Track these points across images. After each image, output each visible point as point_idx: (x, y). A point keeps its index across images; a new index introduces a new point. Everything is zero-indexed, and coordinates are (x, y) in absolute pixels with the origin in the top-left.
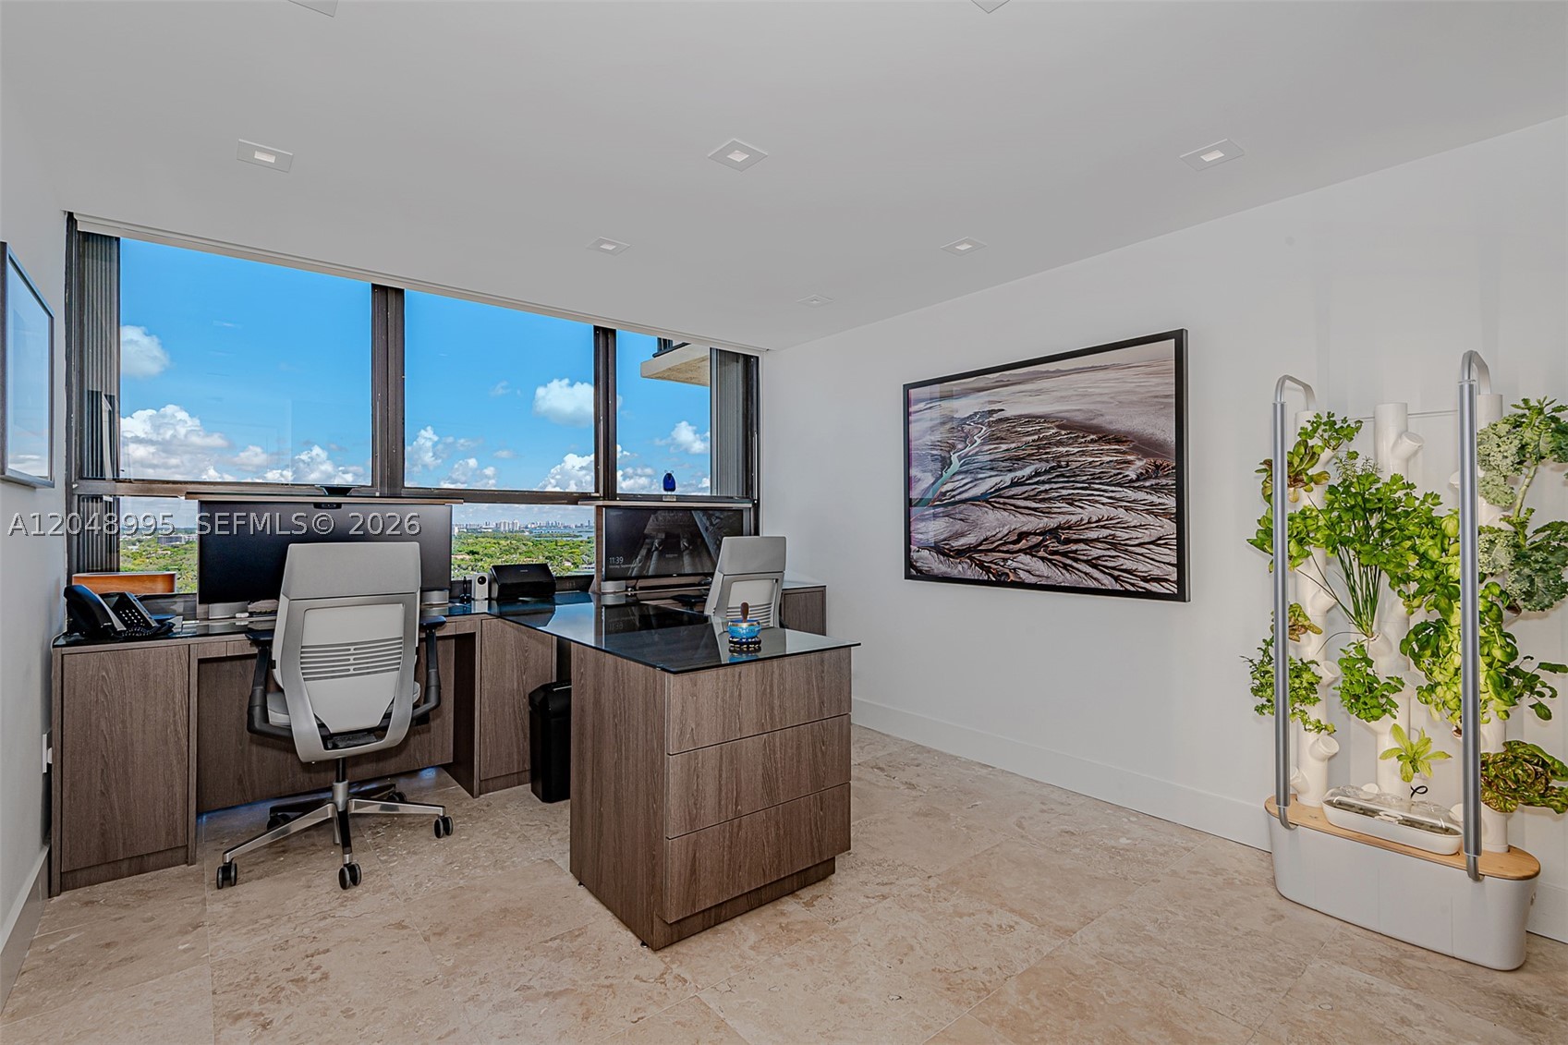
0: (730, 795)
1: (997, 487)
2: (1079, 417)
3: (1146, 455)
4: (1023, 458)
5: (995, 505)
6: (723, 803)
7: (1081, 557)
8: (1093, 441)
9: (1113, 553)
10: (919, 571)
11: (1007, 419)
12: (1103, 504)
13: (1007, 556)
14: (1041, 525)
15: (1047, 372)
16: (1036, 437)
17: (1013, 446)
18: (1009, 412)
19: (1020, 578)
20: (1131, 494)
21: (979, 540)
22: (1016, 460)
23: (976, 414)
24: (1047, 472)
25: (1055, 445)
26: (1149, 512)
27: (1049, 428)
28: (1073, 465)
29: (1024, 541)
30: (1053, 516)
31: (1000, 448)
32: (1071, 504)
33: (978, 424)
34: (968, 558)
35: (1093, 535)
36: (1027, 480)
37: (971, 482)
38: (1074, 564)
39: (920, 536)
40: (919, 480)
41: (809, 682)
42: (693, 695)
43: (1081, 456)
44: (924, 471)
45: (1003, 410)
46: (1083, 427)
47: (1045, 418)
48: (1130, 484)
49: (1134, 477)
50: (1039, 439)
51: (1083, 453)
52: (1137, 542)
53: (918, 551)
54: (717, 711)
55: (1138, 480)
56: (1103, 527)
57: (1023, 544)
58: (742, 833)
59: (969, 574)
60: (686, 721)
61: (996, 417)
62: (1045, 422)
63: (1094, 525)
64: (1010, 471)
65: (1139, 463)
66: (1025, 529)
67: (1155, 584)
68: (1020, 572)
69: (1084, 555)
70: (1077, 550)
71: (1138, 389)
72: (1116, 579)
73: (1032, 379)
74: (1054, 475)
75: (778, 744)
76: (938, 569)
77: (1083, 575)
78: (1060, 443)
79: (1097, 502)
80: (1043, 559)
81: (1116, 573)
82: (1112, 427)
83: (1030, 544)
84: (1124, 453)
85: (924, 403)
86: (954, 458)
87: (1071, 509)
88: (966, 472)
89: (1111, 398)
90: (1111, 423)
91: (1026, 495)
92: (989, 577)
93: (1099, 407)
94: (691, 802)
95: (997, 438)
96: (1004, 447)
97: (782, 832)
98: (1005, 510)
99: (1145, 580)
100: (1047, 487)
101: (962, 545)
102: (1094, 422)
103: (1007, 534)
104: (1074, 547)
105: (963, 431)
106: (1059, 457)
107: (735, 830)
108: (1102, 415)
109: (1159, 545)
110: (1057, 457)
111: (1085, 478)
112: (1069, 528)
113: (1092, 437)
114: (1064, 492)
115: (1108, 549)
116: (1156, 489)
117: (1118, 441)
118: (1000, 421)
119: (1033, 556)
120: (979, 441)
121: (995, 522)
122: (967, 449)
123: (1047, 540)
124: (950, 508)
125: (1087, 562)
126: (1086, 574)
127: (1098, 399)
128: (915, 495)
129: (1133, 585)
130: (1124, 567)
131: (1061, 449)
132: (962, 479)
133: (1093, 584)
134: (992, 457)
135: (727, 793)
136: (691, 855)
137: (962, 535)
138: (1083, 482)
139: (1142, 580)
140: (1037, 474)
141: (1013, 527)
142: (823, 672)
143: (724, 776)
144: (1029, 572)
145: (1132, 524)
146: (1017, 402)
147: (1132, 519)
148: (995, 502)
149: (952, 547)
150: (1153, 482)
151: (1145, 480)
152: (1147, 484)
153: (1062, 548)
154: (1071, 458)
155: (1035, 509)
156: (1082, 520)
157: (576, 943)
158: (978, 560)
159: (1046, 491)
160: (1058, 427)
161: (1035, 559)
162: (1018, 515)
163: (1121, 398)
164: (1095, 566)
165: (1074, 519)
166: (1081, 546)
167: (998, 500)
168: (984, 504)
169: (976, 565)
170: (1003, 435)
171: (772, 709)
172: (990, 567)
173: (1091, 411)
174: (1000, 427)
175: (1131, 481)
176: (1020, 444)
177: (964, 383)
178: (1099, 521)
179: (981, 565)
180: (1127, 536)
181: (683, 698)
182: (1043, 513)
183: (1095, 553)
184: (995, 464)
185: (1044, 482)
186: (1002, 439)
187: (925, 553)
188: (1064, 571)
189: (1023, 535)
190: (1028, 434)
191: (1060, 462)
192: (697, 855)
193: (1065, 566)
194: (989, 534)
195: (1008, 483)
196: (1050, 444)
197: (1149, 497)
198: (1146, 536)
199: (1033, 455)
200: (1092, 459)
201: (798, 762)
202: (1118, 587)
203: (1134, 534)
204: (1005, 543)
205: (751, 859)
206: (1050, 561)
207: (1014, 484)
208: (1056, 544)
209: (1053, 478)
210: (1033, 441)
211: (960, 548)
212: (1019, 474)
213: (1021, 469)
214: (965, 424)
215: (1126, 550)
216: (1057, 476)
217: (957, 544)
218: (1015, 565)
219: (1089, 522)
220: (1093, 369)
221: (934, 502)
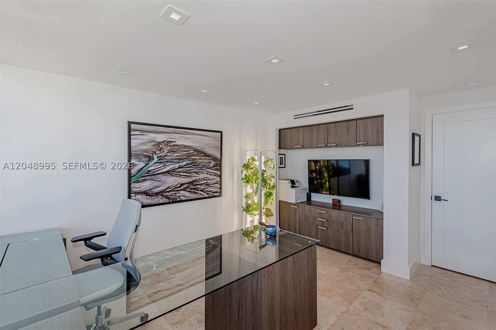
1: (173, 169)
2: (199, 148)
3: (214, 161)
4: (183, 159)
5: (172, 175)
7: (199, 189)
8: (203, 156)
9: (207, 187)
11: (177, 145)
12: (205, 174)
13: (176, 192)
14: (188, 181)
15: (190, 133)
16: (187, 153)
17: (179, 154)
18: (178, 143)
19: (181, 199)
20: (211, 171)
21: (166, 188)
22: (180, 160)
23: (165, 141)
24: (190, 164)
25: (193, 156)
26: (215, 175)
27: (191, 150)
28: (198, 162)
29: (182, 186)
30: (192, 177)
31: (174, 155)
32: (197, 174)
33: (166, 145)
34: (161, 195)
35: (202, 182)
36: (184, 166)
37: (163, 166)
38: (197, 192)
39: (135, 190)
40: (136, 165)
43: (200, 160)
44: (139, 161)
45: (176, 142)
46: (200, 151)
47: (190, 147)
48: (211, 168)
49: (212, 166)
50: (188, 153)
51: (200, 159)
52: (212, 183)
53: (135, 196)
55: (213, 167)
56: (205, 180)
57: (182, 187)
59: (161, 201)
61: (173, 144)
62: (190, 148)
63: (203, 180)
64: (178, 163)
65: (213, 163)
66: (183, 182)
67: (216, 194)
68: (181, 197)
69: (200, 188)
70: (198, 187)
71: (213, 143)
72: (207, 194)
73: (186, 134)
74: (192, 165)
76: (146, 202)
77: (199, 194)
78: (194, 155)
79: (203, 173)
80: (188, 191)
81: (208, 192)
82: (207, 152)
83: (185, 187)
84: (210, 160)
85: (139, 132)
86: (155, 157)
87: (197, 175)
88: (160, 163)
89: (207, 144)
90: (207, 151)
91: (183, 171)
92: (169, 201)
93: (204, 146)
95: (174, 151)
96: (176, 155)
98: (176, 176)
99: (214, 193)
100: (190, 169)
101: (158, 191)
102: (203, 150)
103: (177, 185)
104: (197, 186)
105: (159, 146)
106: (194, 159)
108: (205, 149)
109: (216, 184)
110: (193, 160)
111: (201, 166)
112: (196, 181)
113: (203, 155)
114: (195, 170)
115: (206, 186)
116: (216, 170)
117: (209, 157)
118: (175, 145)
119: (185, 191)
120: (166, 151)
121: (172, 181)
122: (161, 154)
123: (190, 185)
124: (153, 176)
125: (201, 190)
126: (200, 194)
127: (204, 144)
129: (211, 195)
130: (209, 190)
131: (194, 157)
132: (159, 165)
133: (202, 196)
134: (171, 158)
137: (158, 187)
138: (200, 167)
139: (213, 193)
140: (187, 164)
141: (179, 182)
144: (184, 196)
145: (211, 179)
146: (181, 140)
147: (211, 177)
148: (173, 174)
149: (154, 192)
150: (216, 168)
151: (214, 167)
152: (215, 168)
153: (194, 187)
154: (197, 160)
155: (186, 176)
156: (200, 178)
158: (165, 195)
159: (190, 170)
160: (194, 150)
161: (186, 192)
162: (181, 178)
163: (209, 145)
164: (202, 191)
165: (198, 178)
166: (199, 186)
167: (173, 173)
168: (168, 174)
169: (164, 197)
170: (176, 150)
172: (170, 197)
173: (202, 147)
174: (174, 148)
175: (211, 167)
176: (181, 154)
177: (152, 127)
178: (204, 178)
179: (166, 197)
180: (210, 182)
182: (189, 177)
183: (203, 187)
184: (172, 160)
185: (189, 167)
186: (175, 152)
187: (139, 196)
188: (194, 194)
189: (182, 185)
190: (184, 151)
191: (194, 161)
193: (195, 193)
194: (170, 185)
195: (177, 167)
196: (191, 155)
197: (215, 172)
198: (214, 181)
199: (186, 158)
200: (202, 161)
202: (208, 196)
203: (212, 181)
204: (176, 188)
206: (190, 192)
207: (179, 168)
208: (193, 186)
209: (192, 166)
210: (186, 154)
211: (157, 192)
212: (181, 164)
213: (182, 162)
214: (160, 144)
215: (210, 186)
216: (193, 165)
217: (155, 191)
218: (179, 195)
219: (201, 179)
220: (203, 135)
221: (144, 174)
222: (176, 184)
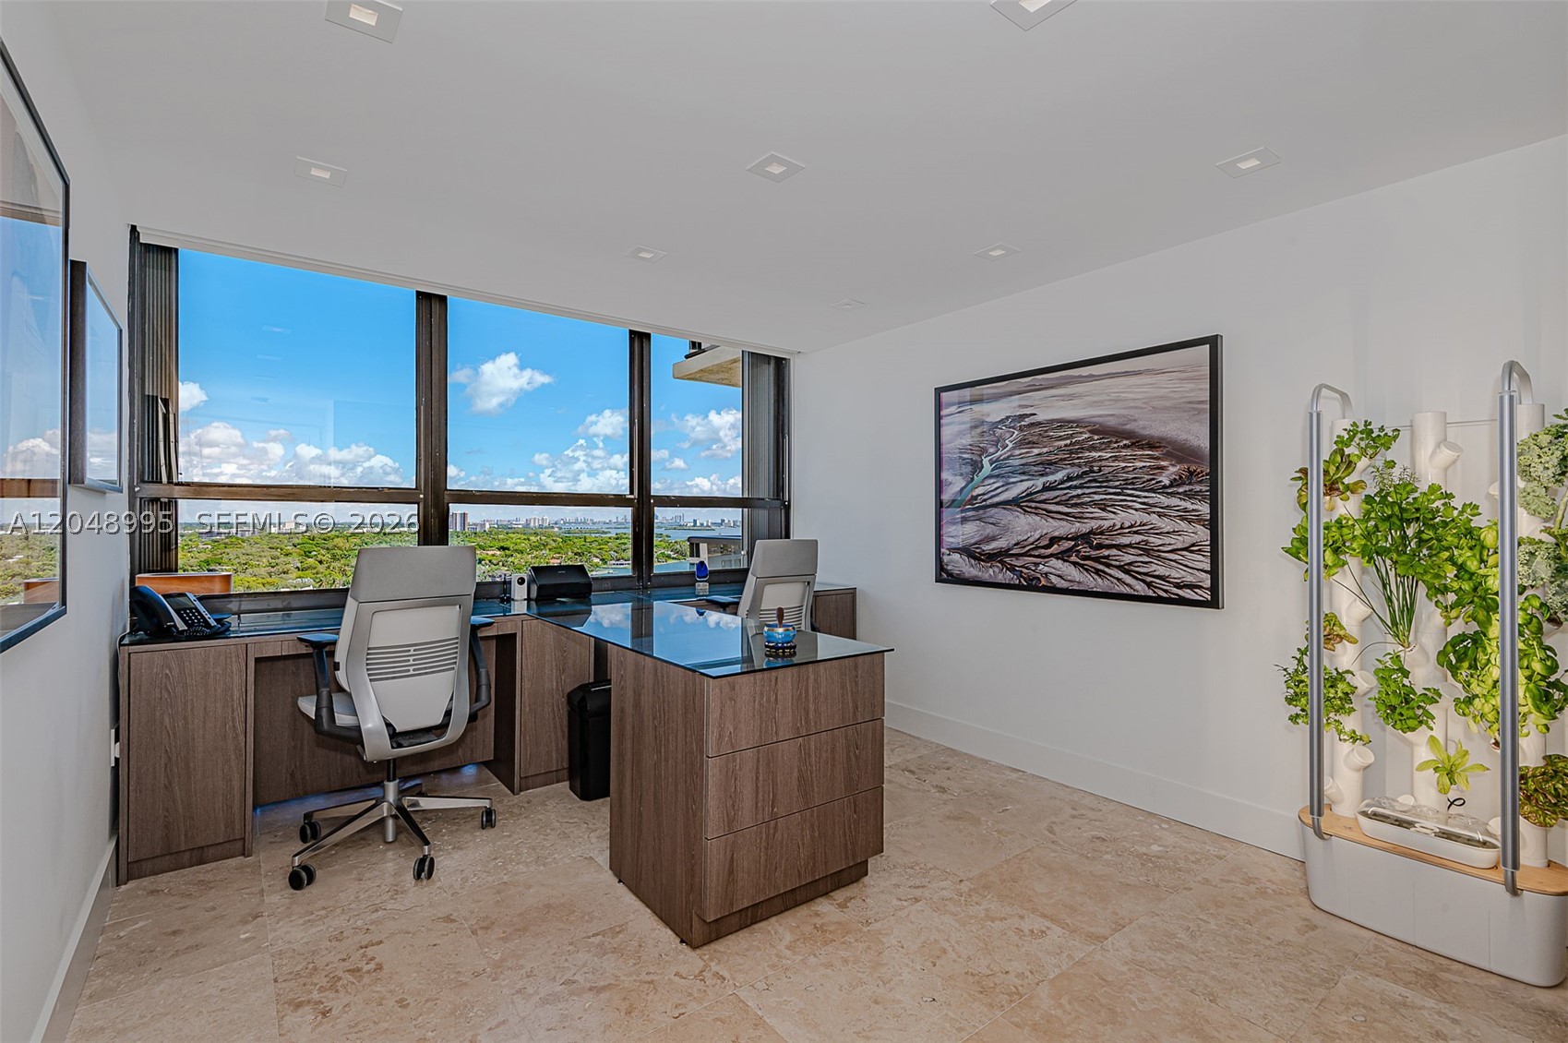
0: (766, 796)
1: (1028, 491)
2: (1112, 422)
3: (1180, 460)
4: (1056, 463)
5: (1027, 509)
6: (759, 804)
7: (1114, 563)
8: (1126, 446)
9: (1146, 559)
10: (950, 574)
11: (1040, 423)
12: (1136, 510)
13: (1038, 560)
14: (1073, 530)
15: (1080, 376)
16: (1068, 442)
17: (1045, 450)
18: (1041, 417)
19: (1052, 583)
20: (1164, 500)
21: (1011, 545)
22: (1047, 465)
23: (1008, 418)
24: (1079, 477)
25: (1088, 450)
26: (1182, 518)
27: (1081, 433)
28: (1106, 470)
29: (1056, 546)
30: (1086, 521)
31: (1032, 452)
32: (1104, 510)
33: (1010, 428)
34: (999, 562)
35: (1125, 540)
36: (1059, 484)
37: (1003, 486)
38: (1106, 570)
39: (951, 540)
40: (950, 483)
41: (843, 686)
42: (731, 699)
43: (1113, 461)
44: (956, 475)
45: (1035, 415)
46: (1114, 432)
47: (1078, 423)
48: (1163, 490)
49: (1167, 483)
50: (1071, 444)
51: (1116, 458)
52: (1170, 548)
53: (949, 555)
54: (754, 716)
55: (1171, 486)
56: (1136, 533)
57: (1055, 549)
58: (778, 835)
59: (1000, 578)
60: (724, 724)
61: (1028, 421)
62: (1077, 427)
63: (1127, 531)
64: (1042, 475)
65: (1172, 469)
66: (1056, 534)
67: (1189, 591)
68: (1052, 577)
69: (1116, 560)
70: (1109, 556)
71: (1172, 395)
72: (1149, 585)
73: (1066, 383)
74: (1087, 479)
75: (813, 747)
76: (969, 572)
77: (1115, 581)
78: (1093, 448)
79: (1130, 507)
80: (1075, 564)
81: (1149, 579)
82: (1146, 432)
83: (1062, 548)
84: (1157, 458)
85: (956, 407)
86: (986, 461)
87: (1104, 514)
88: (997, 476)
89: (1144, 403)
90: (1144, 428)
91: (1058, 499)
92: (1020, 582)
93: (1131, 412)
94: (730, 803)
95: (1029, 443)
96: (1036, 451)
97: (817, 835)
98: (1036, 514)
99: (1178, 586)
100: (1079, 491)
101: (993, 549)
102: (1128, 427)
103: (1039, 539)
104: (1106, 553)
105: (994, 435)
107: (772, 831)
108: (1135, 420)
109: (1192, 552)
110: (1090, 462)
111: (1118, 483)
112: (1102, 533)
113: (1125, 442)
114: (1097, 497)
115: (1141, 555)
116: (1189, 495)
117: (1151, 446)
118: (1032, 425)
119: (1065, 561)
120: (1010, 445)
121: (1025, 527)
122: (999, 453)
123: (1079, 545)
124: (981, 512)
125: (1119, 567)
126: (1118, 579)
127: (1132, 405)
128: (946, 497)
129: (1166, 591)
130: (1157, 573)
131: (1093, 454)
132: (994, 483)
133: (1126, 591)
134: (1024, 461)
135: (763, 796)
136: (729, 856)
137: (994, 539)
138: (1115, 487)
139: (1175, 587)
140: (1069, 479)
141: (1044, 532)
142: (857, 677)
143: (761, 778)
144: (1059, 576)
145: (1165, 530)
146: (1050, 406)
147: (1166, 525)
148: (1027, 506)
149: (983, 551)
150: (1187, 488)
151: (1178, 486)
152: (1181, 490)
153: (1094, 553)
154: (1104, 463)
155: (1067, 514)
156: (1114, 525)
157: (617, 939)
158: (1009, 564)
159: (1078, 496)
160: (1090, 432)
161: (1067, 564)
162: (1050, 520)
163: (1155, 403)
164: (1127, 572)
165: (1106, 524)
166: (1114, 552)
167: (1029, 504)
168: (1016, 508)
169: (1007, 569)
170: (1035, 439)
171: (807, 713)
172: (1021, 572)
173: (1124, 416)
174: (1032, 430)
175: (1165, 487)
176: (1052, 449)
177: (996, 387)
178: (1132, 526)
179: (1012, 569)
180: (1160, 542)
181: (721, 702)
182: (1075, 518)
183: (1128, 558)
184: (1027, 469)
185: (1076, 487)
186: (1034, 443)
187: (956, 556)
188: (1096, 577)
189: (1054, 540)
190: (1060, 438)
191: (1092, 466)
192: (735, 855)
193: (1098, 572)
194: (1020, 538)
195: (1040, 488)
196: (1082, 448)
197: (1182, 503)
198: (1179, 542)
199: (1065, 459)
200: (1124, 465)
201: (833, 766)
202: (1151, 593)
203: (1167, 540)
204: (1037, 548)
205: (787, 860)
206: (1082, 566)
207: (1046, 489)
208: (1088, 549)
209: (1086, 483)
210: (1066, 446)
211: (991, 552)
212: (1051, 478)
213: (1053, 473)
214: (997, 428)
215: (1159, 556)
216: (1090, 481)
217: (987, 548)
218: (1046, 569)
219: (1122, 528)
220: (1127, 374)
221: (965, 505)
222: (1038, 537)
